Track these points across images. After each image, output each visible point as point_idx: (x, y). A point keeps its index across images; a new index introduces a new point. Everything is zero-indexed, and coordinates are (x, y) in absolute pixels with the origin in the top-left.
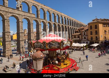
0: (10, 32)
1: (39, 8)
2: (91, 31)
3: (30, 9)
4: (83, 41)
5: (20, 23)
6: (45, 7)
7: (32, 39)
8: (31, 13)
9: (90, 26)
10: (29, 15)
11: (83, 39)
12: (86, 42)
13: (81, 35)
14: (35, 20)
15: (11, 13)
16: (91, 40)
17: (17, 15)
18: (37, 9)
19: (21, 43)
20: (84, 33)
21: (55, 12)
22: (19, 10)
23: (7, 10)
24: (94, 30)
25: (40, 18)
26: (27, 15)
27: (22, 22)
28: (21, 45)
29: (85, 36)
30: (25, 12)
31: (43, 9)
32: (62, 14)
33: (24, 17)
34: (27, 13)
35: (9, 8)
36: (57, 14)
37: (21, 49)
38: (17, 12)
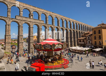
0: (23, 35)
1: (48, 15)
2: (95, 36)
3: (40, 16)
4: (87, 45)
5: (31, 29)
6: (53, 14)
7: (40, 41)
8: (41, 20)
9: (94, 31)
10: (38, 21)
11: (88, 43)
12: (90, 46)
13: (86, 39)
14: (44, 26)
15: (24, 21)
16: (95, 44)
17: (29, 22)
18: (46, 16)
19: (31, 45)
20: (89, 37)
21: (63, 18)
22: (30, 18)
23: (21, 19)
24: (97, 35)
25: (48, 24)
26: (37, 22)
27: (33, 28)
28: (31, 46)
29: (89, 40)
30: (35, 19)
31: (51, 16)
32: (71, 19)
33: (34, 23)
34: (37, 20)
35: (23, 17)
36: (65, 19)
37: (31, 50)
38: (29, 20)
